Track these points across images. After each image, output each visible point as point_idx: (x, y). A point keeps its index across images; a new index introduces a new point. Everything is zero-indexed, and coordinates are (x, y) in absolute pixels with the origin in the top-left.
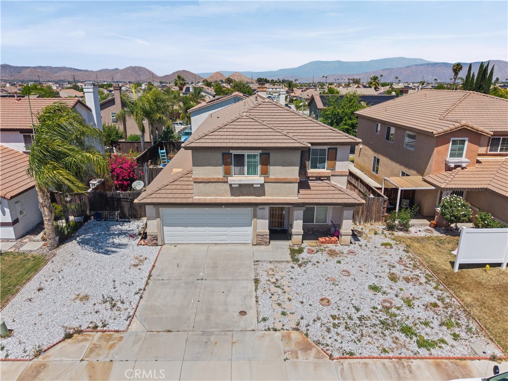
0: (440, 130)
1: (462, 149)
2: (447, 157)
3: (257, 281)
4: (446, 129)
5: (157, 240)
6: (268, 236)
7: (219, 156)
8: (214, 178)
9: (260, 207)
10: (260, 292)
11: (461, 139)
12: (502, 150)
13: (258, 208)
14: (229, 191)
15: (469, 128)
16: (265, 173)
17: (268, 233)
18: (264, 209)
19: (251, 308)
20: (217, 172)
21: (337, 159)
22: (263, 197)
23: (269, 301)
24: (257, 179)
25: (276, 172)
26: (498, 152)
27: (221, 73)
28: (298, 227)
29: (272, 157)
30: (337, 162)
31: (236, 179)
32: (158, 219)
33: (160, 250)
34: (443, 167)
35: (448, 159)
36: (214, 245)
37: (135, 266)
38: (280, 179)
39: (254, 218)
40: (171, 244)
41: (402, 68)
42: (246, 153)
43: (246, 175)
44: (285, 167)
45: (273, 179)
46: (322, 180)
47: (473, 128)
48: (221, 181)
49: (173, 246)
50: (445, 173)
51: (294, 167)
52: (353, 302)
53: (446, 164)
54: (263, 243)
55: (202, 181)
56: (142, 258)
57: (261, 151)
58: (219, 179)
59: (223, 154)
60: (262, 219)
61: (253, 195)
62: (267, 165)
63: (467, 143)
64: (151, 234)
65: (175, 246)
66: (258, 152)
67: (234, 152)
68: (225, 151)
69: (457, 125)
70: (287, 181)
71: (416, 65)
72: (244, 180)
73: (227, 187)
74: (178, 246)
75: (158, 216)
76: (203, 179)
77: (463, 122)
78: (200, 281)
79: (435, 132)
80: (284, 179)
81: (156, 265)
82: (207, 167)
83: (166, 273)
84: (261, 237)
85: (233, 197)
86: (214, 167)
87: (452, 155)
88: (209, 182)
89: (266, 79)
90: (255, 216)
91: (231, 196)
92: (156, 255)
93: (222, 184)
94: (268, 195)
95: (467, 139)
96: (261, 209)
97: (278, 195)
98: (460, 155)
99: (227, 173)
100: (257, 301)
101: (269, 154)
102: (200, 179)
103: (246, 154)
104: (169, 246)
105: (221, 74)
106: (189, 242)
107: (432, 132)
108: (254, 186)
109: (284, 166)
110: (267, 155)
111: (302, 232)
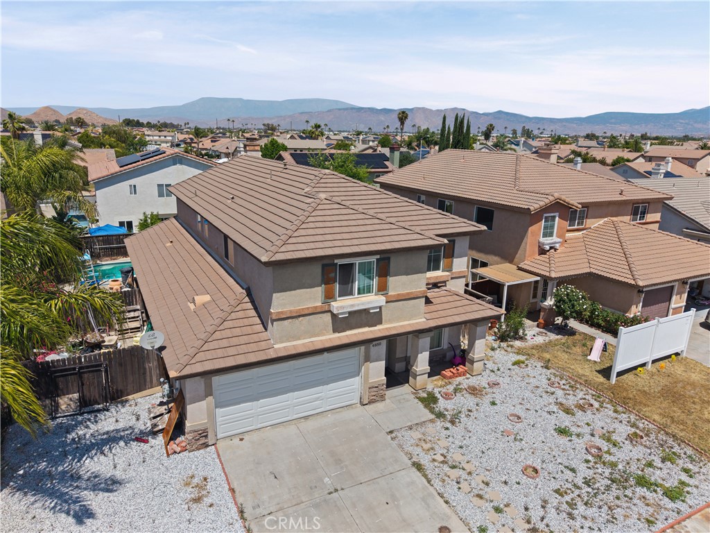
0: (537, 206)
1: (553, 227)
2: (540, 238)
3: (418, 467)
4: (542, 204)
5: (206, 436)
6: (385, 386)
7: (317, 270)
8: (308, 308)
9: (374, 343)
10: (437, 483)
11: (552, 215)
12: (578, 224)
13: (371, 345)
14: (331, 325)
15: (561, 202)
16: (382, 288)
17: (385, 382)
18: (380, 344)
19: (449, 517)
20: (312, 297)
21: (455, 255)
22: (379, 327)
23: (461, 496)
24: (372, 300)
25: (398, 284)
26: (576, 227)
27: (54, 108)
28: (422, 362)
29: (394, 262)
30: (454, 260)
31: (343, 305)
32: (210, 398)
33: (219, 455)
34: (537, 250)
35: (542, 240)
36: (303, 420)
37: (197, 500)
38: (403, 295)
39: (366, 362)
40: (231, 437)
41: (323, 112)
42: (357, 261)
43: (356, 296)
44: (409, 276)
45: (394, 296)
46: (439, 287)
47: (564, 202)
48: (319, 310)
49: (236, 441)
50: (539, 257)
51: (420, 274)
52: (559, 461)
53: (539, 246)
54: (377, 399)
55: (288, 316)
56: (196, 481)
57: (378, 257)
58: (316, 307)
59: (324, 266)
60: (377, 361)
61: (364, 327)
62: (386, 276)
63: (557, 218)
64: (196, 429)
65: (241, 440)
66: (373, 259)
67: (339, 262)
68: (326, 262)
69: (551, 198)
70: (412, 296)
71: (340, 109)
72: (358, 305)
73: (328, 317)
74: (246, 437)
75: (209, 392)
76: (291, 311)
77: (556, 195)
78: (335, 495)
79: (532, 208)
80: (408, 294)
81: (235, 485)
82: (298, 291)
83: (265, 497)
84: (375, 389)
85: (337, 335)
86: (308, 290)
87: (545, 235)
88: (299, 316)
89: (138, 121)
90: (368, 359)
91: (334, 332)
92: (220, 467)
93: (320, 315)
94: (386, 322)
95: (557, 214)
96: (376, 345)
97: (399, 319)
98: (551, 235)
99: (329, 296)
100: (447, 502)
101: (389, 259)
102: (286, 312)
103: (357, 263)
104: (228, 442)
105: (54, 111)
106: (260, 426)
107: (529, 209)
108: (371, 311)
109: (407, 274)
110: (387, 261)
111: (428, 369)
